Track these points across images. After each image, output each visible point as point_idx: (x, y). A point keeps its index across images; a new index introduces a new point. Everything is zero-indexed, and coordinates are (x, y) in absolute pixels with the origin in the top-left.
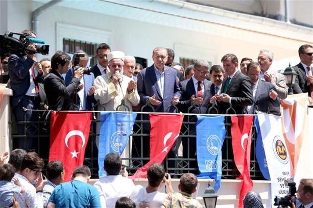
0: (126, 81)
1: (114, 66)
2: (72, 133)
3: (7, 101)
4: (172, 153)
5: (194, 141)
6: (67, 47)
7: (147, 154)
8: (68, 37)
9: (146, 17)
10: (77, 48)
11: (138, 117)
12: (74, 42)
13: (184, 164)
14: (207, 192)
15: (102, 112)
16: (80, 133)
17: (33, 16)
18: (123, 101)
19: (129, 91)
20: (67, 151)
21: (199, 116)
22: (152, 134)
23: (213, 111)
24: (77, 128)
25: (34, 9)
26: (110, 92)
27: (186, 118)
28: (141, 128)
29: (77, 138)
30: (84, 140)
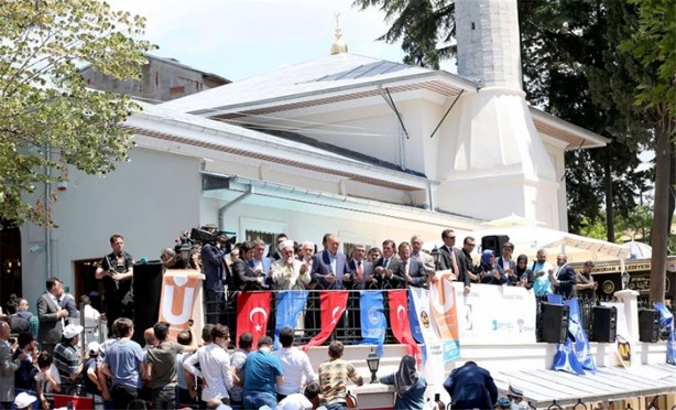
0: (298, 265)
1: (287, 253)
2: (256, 310)
3: (201, 283)
4: (340, 323)
5: (358, 313)
6: (249, 238)
7: (319, 325)
8: (249, 229)
9: (314, 209)
10: (258, 238)
11: (310, 294)
12: (255, 233)
13: (350, 333)
14: (370, 356)
15: (280, 291)
16: (262, 310)
17: (221, 213)
18: (297, 282)
19: (302, 272)
20: (252, 326)
21: (362, 292)
22: (322, 308)
23: (373, 288)
24: (260, 306)
25: (222, 206)
26: (285, 274)
27: (350, 294)
28: (313, 304)
29: (260, 314)
30: (266, 315)
